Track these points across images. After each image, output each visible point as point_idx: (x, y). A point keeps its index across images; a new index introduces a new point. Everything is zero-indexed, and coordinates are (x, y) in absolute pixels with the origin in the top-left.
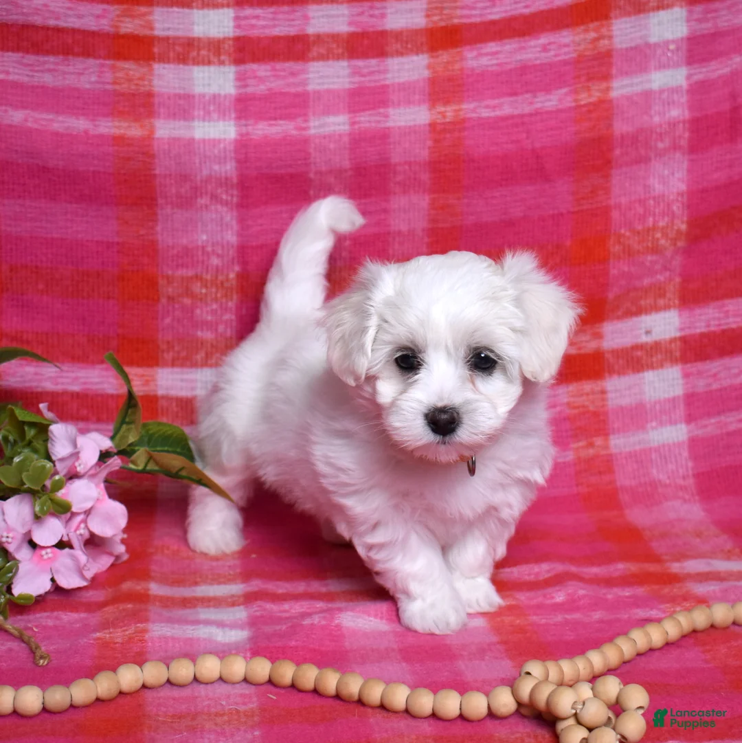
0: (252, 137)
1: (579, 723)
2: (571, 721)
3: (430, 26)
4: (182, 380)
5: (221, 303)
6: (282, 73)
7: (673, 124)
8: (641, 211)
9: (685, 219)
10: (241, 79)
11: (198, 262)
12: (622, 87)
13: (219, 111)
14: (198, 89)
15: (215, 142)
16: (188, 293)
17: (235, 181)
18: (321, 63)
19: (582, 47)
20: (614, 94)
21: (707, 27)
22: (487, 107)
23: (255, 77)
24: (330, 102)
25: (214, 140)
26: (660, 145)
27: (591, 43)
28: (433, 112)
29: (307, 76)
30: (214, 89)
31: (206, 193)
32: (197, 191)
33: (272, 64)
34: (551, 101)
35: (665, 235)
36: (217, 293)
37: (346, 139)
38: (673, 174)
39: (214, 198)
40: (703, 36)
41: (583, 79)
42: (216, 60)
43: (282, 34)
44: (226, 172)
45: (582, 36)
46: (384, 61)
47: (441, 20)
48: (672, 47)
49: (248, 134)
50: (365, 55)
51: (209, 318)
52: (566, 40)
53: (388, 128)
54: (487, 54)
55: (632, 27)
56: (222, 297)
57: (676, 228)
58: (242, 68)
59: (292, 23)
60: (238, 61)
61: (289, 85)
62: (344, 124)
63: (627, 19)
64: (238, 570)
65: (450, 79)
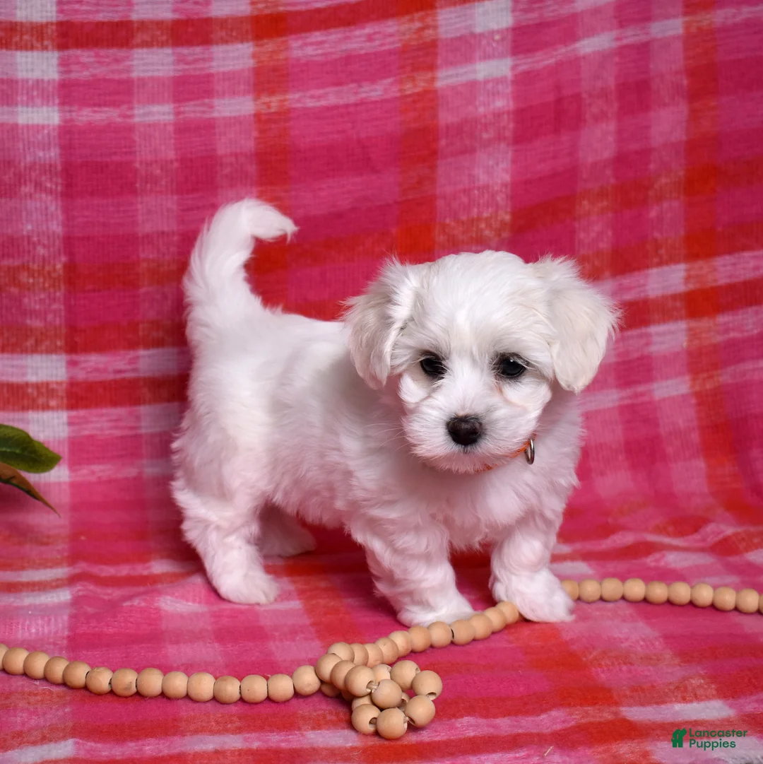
0: (77, 123)
1: (374, 703)
2: (366, 701)
3: (256, 13)
4: (13, 366)
5: (50, 294)
6: (107, 60)
7: (498, 115)
8: (465, 200)
9: (509, 210)
10: (64, 64)
11: (24, 252)
12: (447, 78)
13: (43, 97)
14: (21, 75)
15: (38, 128)
16: (15, 281)
17: (59, 168)
18: (145, 50)
19: (407, 37)
20: (439, 84)
21: (533, 17)
22: (312, 97)
23: (79, 63)
24: (154, 90)
25: (38, 126)
26: (485, 136)
27: (415, 33)
28: (258, 103)
29: (131, 63)
30: (36, 75)
31: (31, 181)
32: (20, 179)
33: (96, 50)
34: (376, 91)
35: (489, 226)
36: (44, 283)
37: (170, 128)
38: (497, 164)
39: (39, 186)
40: (528, 26)
41: (409, 68)
42: (39, 45)
43: (106, 20)
44: (50, 158)
45: (407, 26)
46: (208, 49)
47: (266, 7)
48: (497, 37)
49: (72, 120)
50: (189, 42)
51: (37, 307)
52: (391, 30)
53: (214, 119)
54: (312, 44)
55: (456, 17)
56: (50, 287)
57: (499, 218)
58: (66, 53)
59: (116, 9)
60: (62, 47)
61: (113, 72)
62: (169, 113)
63: (452, 9)
64: (66, 554)
65: (275, 69)
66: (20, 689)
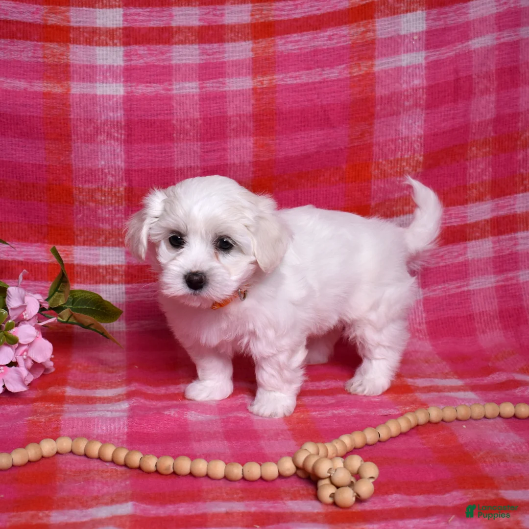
0: (135, 94)
1: (332, 483)
2: (327, 481)
3: (254, 21)
4: (90, 254)
5: (115, 207)
6: (155, 52)
7: (415, 90)
8: (393, 147)
9: (422, 153)
10: (127, 55)
11: (99, 179)
12: (381, 65)
13: (113, 76)
14: (99, 62)
15: (110, 97)
16: (92, 198)
17: (123, 124)
18: (181, 46)
19: (355, 37)
20: (376, 69)
21: (440, 24)
22: (291, 77)
23: (137, 54)
24: (186, 73)
25: (110, 96)
26: (407, 103)
27: (361, 34)
28: (255, 81)
29: (171, 54)
30: (110, 62)
31: (104, 132)
32: (97, 131)
33: (148, 46)
34: (334, 73)
35: (408, 164)
36: (112, 200)
37: (197, 98)
38: (415, 123)
39: (109, 135)
40: (437, 30)
41: (356, 59)
42: (111, 43)
43: (155, 26)
44: (117, 117)
45: (355, 30)
46: (222, 45)
47: (261, 18)
48: (415, 37)
49: (132, 92)
50: (210, 41)
51: (107, 216)
52: (345, 33)
53: (225, 91)
54: (291, 42)
55: (388, 24)
56: (115, 203)
57: (416, 159)
58: (129, 48)
59: (162, 19)
60: (126, 44)
61: (159, 60)
62: (196, 88)
63: (386, 19)
64: (124, 378)
65: (266, 59)
66: (96, 468)
